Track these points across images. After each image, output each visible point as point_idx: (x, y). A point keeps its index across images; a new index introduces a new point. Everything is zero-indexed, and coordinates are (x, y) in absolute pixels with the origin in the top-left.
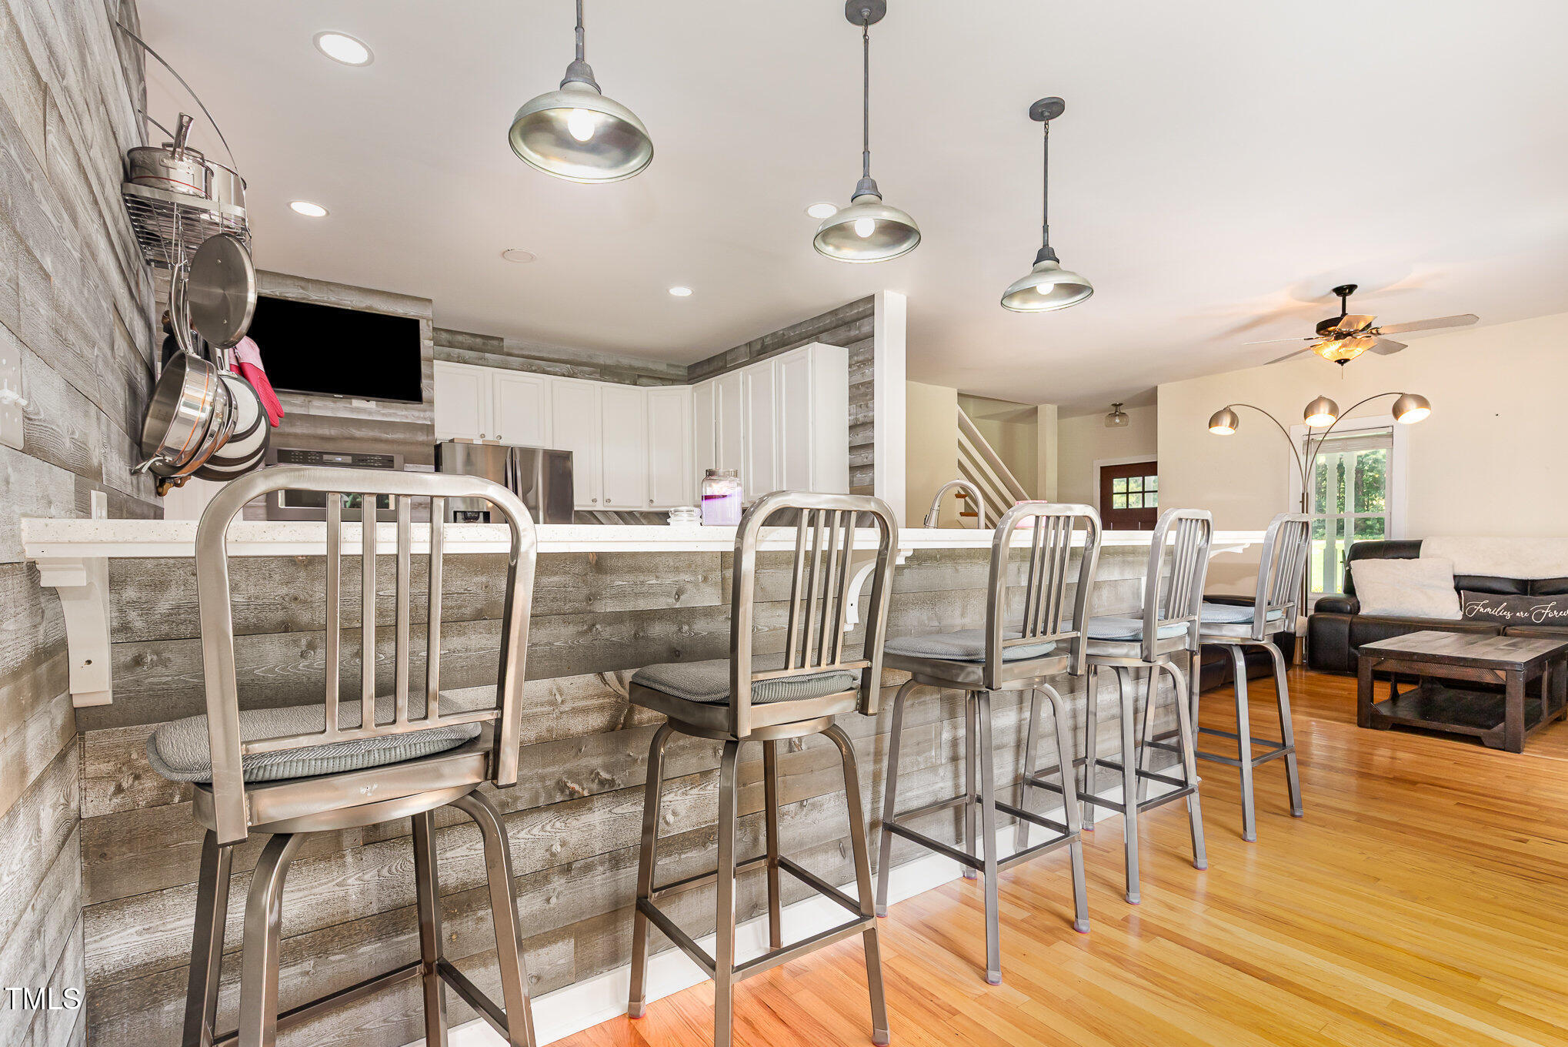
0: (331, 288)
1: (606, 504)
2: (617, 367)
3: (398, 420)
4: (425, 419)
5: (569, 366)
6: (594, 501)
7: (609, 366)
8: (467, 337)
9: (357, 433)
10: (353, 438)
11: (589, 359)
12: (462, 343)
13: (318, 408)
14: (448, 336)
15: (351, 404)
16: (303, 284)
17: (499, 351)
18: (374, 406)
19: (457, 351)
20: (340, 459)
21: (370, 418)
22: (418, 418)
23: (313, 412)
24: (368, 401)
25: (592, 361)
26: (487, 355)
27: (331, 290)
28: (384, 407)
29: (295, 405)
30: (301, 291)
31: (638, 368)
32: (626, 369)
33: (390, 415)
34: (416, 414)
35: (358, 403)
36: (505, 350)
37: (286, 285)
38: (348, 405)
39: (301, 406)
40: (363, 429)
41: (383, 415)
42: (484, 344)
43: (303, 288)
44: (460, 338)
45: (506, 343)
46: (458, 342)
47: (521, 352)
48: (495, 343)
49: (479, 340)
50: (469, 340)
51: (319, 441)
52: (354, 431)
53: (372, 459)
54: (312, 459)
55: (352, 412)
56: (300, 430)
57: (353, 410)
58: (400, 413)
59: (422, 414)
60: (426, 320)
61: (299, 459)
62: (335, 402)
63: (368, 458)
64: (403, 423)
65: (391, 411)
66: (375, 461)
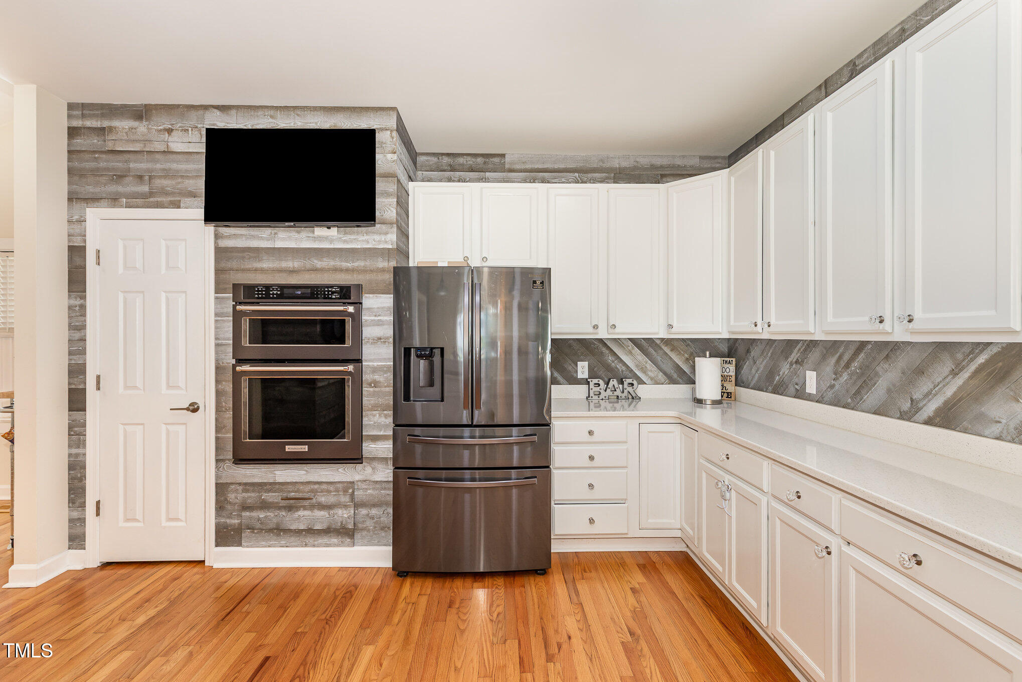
0: (299, 113)
1: (611, 330)
2: (635, 168)
3: (359, 247)
4: (386, 242)
5: (577, 175)
6: (596, 327)
7: (625, 168)
8: (469, 158)
9: (319, 264)
10: (315, 270)
11: (601, 164)
12: (463, 165)
13: (283, 239)
14: (450, 160)
15: (313, 232)
16: (272, 112)
17: (501, 168)
18: (336, 233)
19: (458, 173)
20: (299, 293)
21: (332, 246)
22: (380, 242)
23: (279, 244)
24: (329, 228)
25: (604, 165)
26: (488, 174)
27: (298, 115)
28: (346, 233)
29: (262, 238)
30: (271, 120)
31: (662, 167)
32: (645, 169)
33: (351, 241)
34: (377, 237)
35: (321, 231)
36: (507, 166)
37: (257, 116)
38: (311, 235)
39: (268, 240)
40: (325, 259)
41: (345, 242)
42: (485, 163)
43: (272, 117)
44: (461, 160)
45: (508, 159)
46: (460, 165)
47: (523, 167)
48: (496, 160)
49: (480, 160)
50: (470, 161)
51: (285, 275)
52: (316, 261)
53: (330, 291)
54: (273, 294)
55: (315, 241)
56: (267, 264)
57: (315, 239)
58: (361, 238)
59: (383, 238)
60: (389, 132)
61: (262, 294)
62: (298, 232)
63: (326, 289)
64: (365, 250)
65: (352, 237)
66: (333, 293)
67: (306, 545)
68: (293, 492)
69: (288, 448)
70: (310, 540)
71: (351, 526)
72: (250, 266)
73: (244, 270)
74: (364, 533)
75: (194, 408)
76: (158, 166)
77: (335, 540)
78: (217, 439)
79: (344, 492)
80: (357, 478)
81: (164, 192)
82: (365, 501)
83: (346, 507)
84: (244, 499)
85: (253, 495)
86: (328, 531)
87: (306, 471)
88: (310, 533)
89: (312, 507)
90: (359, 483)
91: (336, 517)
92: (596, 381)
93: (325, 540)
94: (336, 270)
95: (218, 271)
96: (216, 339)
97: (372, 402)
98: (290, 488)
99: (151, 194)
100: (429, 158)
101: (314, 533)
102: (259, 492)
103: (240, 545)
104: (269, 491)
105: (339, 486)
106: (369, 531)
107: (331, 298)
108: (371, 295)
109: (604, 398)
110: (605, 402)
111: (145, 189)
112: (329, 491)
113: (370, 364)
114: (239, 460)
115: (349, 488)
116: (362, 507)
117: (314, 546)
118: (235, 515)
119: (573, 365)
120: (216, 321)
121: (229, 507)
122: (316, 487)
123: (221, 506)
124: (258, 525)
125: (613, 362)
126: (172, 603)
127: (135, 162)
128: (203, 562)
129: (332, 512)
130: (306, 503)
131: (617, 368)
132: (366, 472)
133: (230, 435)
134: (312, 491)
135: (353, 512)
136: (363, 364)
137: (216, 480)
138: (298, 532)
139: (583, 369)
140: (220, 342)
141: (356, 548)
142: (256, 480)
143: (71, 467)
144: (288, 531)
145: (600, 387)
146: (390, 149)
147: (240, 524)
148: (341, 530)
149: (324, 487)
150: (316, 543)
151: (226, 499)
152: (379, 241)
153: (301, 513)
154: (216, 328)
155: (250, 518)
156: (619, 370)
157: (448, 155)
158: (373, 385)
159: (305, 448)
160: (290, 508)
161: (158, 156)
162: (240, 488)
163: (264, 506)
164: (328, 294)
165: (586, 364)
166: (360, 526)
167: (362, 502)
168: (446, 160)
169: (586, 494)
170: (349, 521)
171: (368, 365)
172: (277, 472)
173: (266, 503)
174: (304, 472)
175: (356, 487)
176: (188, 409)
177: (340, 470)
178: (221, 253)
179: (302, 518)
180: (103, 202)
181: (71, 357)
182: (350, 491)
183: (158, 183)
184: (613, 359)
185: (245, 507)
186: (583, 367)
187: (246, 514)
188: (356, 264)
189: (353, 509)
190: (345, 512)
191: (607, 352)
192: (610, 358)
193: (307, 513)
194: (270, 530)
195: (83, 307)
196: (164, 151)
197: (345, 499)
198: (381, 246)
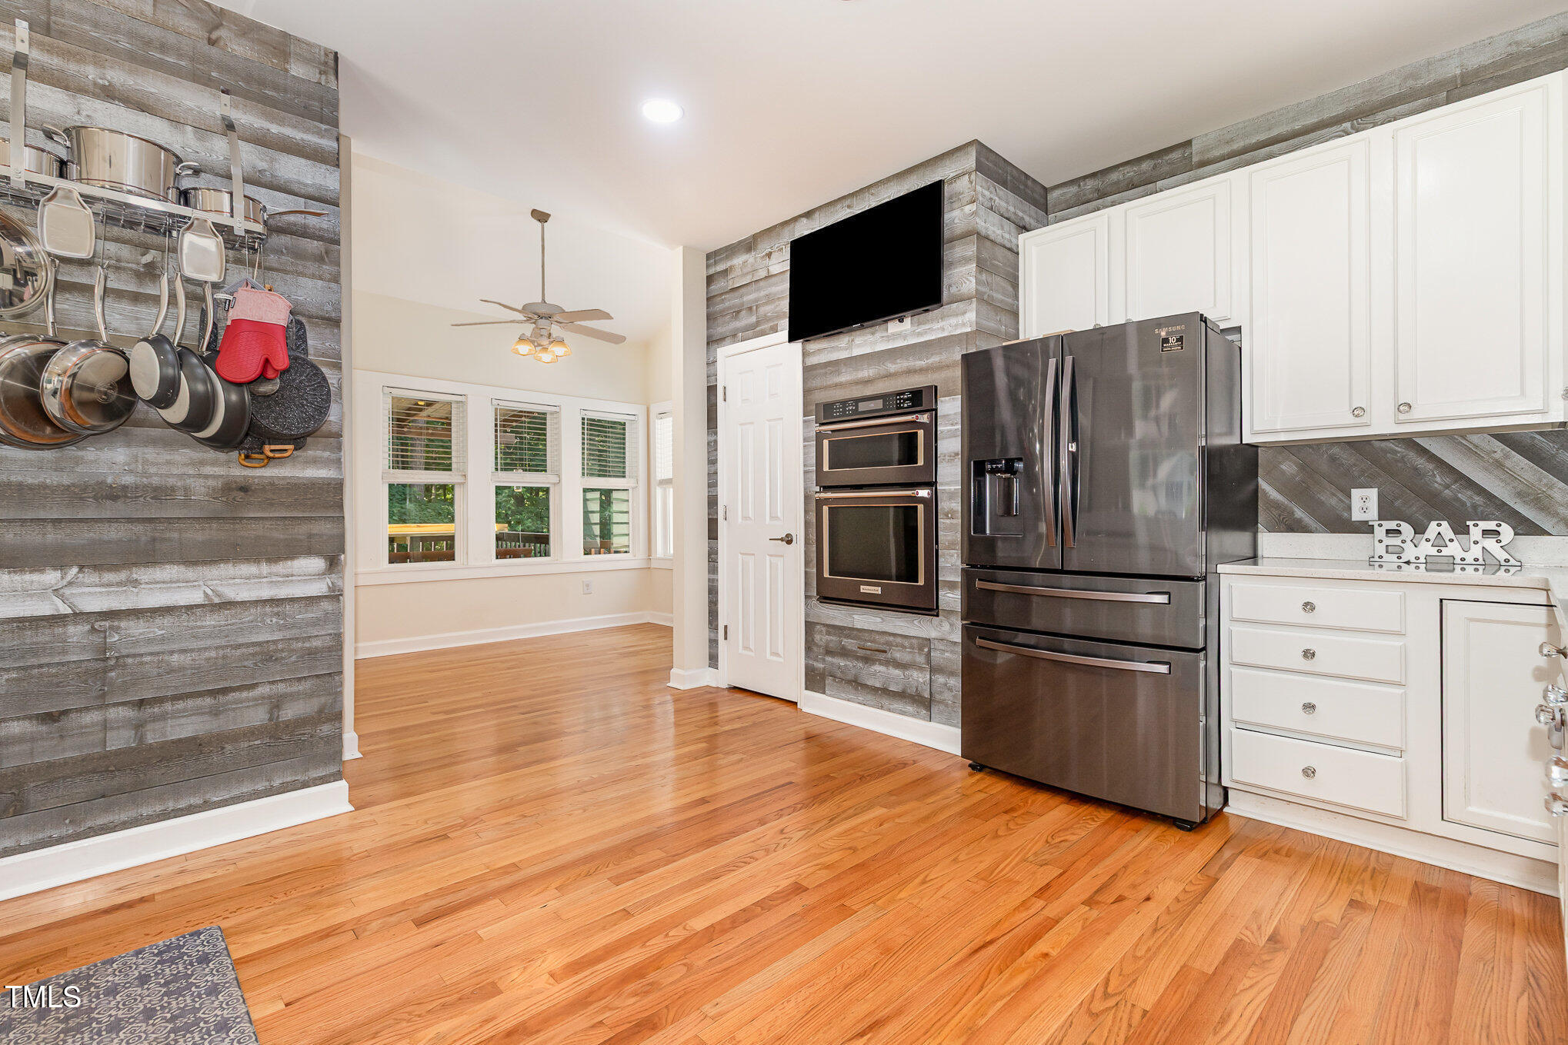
0: (872, 189)
1: (1401, 417)
3: (933, 338)
4: (964, 325)
6: (1357, 411)
7: (1479, 70)
8: (1127, 169)
9: (892, 367)
10: (889, 376)
11: (1410, 83)
12: (1117, 182)
13: (859, 346)
14: (1096, 182)
15: (887, 330)
18: (909, 326)
21: (905, 343)
23: (856, 352)
24: (903, 321)
26: (1161, 183)
27: (872, 194)
28: (919, 324)
29: (841, 349)
30: (848, 211)
33: (925, 332)
34: (953, 321)
35: (894, 327)
36: (1194, 158)
37: (836, 211)
38: (885, 334)
40: (898, 361)
41: (920, 334)
42: (1155, 167)
43: (849, 207)
44: (1114, 176)
46: (1113, 184)
47: (1226, 150)
48: (1175, 155)
49: (1146, 165)
50: (1130, 172)
51: (860, 387)
52: (889, 365)
53: (902, 399)
54: (849, 410)
55: (889, 341)
56: (845, 377)
57: (889, 338)
58: (936, 326)
59: (960, 319)
60: (967, 176)
61: (839, 412)
62: (873, 334)
63: (898, 397)
64: (940, 340)
65: (927, 327)
66: (905, 400)
67: (882, 708)
68: (869, 641)
69: (864, 589)
70: (885, 702)
71: (927, 695)
72: (830, 383)
73: (826, 388)
74: (942, 707)
75: (788, 540)
76: (762, 293)
77: (911, 708)
78: (806, 572)
79: (919, 649)
80: (933, 634)
81: (766, 319)
82: (942, 666)
83: (921, 669)
84: (828, 643)
85: (834, 638)
86: (902, 695)
87: (882, 619)
88: (884, 694)
89: (887, 663)
90: (936, 642)
91: (911, 679)
92: (1392, 525)
93: (898, 705)
94: (910, 372)
95: (807, 392)
96: (805, 465)
97: (949, 538)
98: (866, 636)
99: (758, 323)
100: (1065, 190)
101: (889, 695)
102: (840, 637)
103: (824, 693)
104: (848, 637)
105: (914, 641)
106: (947, 705)
107: (903, 408)
108: (947, 398)
109: (1413, 560)
110: (1417, 568)
111: (753, 319)
112: (904, 647)
113: (946, 488)
114: (825, 599)
115: (925, 646)
116: (939, 674)
117: (889, 710)
118: (820, 659)
119: (1340, 495)
120: (804, 446)
121: (815, 649)
122: (891, 639)
123: (809, 646)
124: (839, 674)
125: (1447, 487)
126: (754, 725)
127: (747, 294)
128: (796, 703)
129: (907, 673)
130: (882, 656)
131: (1458, 499)
132: (943, 629)
133: (815, 570)
134: (888, 643)
135: (928, 677)
136: (938, 488)
137: (806, 618)
138: (874, 690)
139: (1364, 502)
140: (808, 468)
141: (932, 724)
142: (837, 623)
143: (710, 592)
144: (865, 686)
145: (1402, 537)
146: (968, 199)
147: (824, 669)
148: (916, 697)
149: (899, 640)
150: (891, 706)
151: (813, 640)
152: (956, 325)
153: (878, 668)
154: (804, 454)
155: (832, 664)
156: (1463, 504)
157: (1093, 175)
158: (950, 515)
159: (878, 590)
160: (867, 660)
161: (762, 283)
162: (824, 629)
163: (844, 653)
164: (900, 403)
165: (1373, 494)
166: (938, 697)
167: (939, 666)
168: (1090, 184)
169: (1298, 720)
170: (924, 687)
171: (944, 490)
172: (856, 617)
173: (845, 650)
174: (879, 620)
175: (932, 647)
176: (782, 540)
177: (915, 622)
178: (808, 371)
179: (878, 674)
180: (728, 340)
181: (710, 489)
182: (926, 650)
183: (763, 310)
184: (1448, 481)
185: (829, 652)
186: (1364, 500)
187: (829, 659)
188: (930, 361)
189: (928, 673)
190: (920, 675)
191: (1431, 466)
192: (1438, 479)
193: (882, 668)
194: (849, 682)
195: (716, 442)
196: (766, 277)
197: (920, 659)
198: (958, 332)
